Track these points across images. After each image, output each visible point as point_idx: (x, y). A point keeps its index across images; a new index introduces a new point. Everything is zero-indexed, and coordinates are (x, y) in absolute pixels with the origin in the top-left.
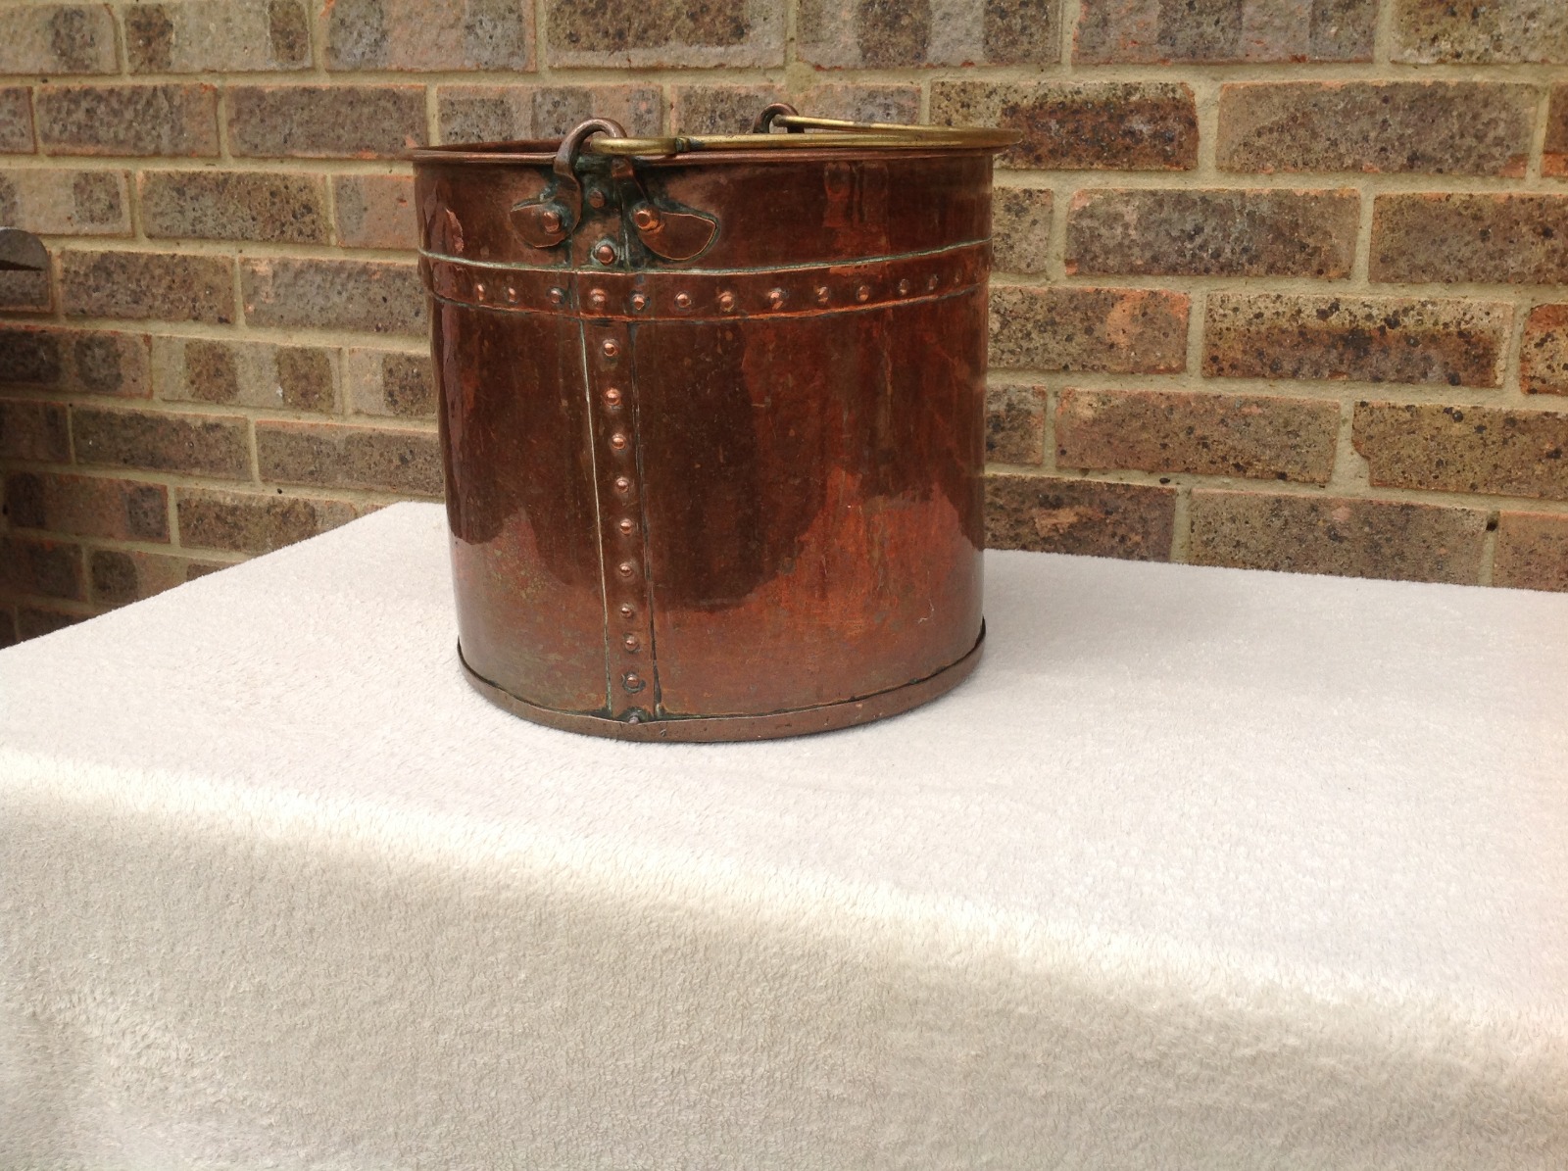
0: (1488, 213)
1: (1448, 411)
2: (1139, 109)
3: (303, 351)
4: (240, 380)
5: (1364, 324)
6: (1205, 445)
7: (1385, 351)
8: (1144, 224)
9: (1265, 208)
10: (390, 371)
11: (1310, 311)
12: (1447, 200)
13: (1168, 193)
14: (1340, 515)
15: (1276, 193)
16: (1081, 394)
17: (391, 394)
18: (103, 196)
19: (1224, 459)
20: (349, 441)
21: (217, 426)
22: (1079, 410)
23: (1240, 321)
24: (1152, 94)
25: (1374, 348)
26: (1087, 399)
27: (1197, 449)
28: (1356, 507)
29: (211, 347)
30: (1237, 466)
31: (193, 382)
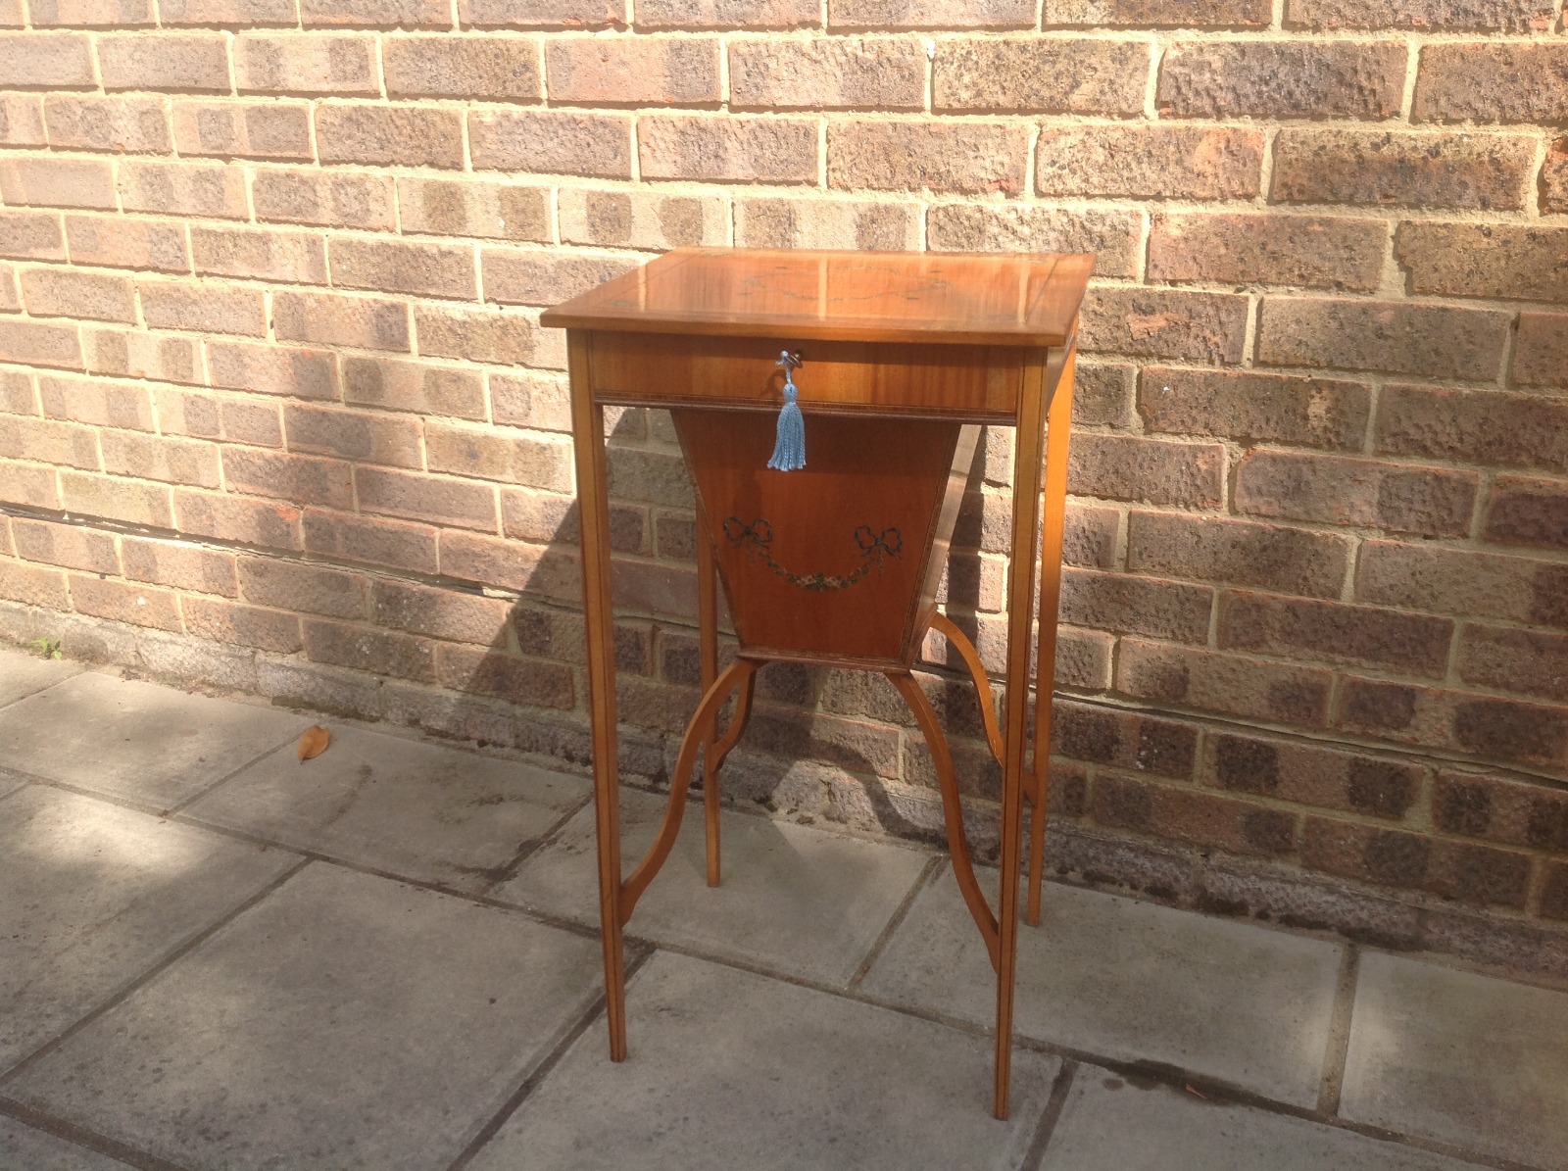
0: (1517, 58)
1: (1479, 228)
3: (522, 189)
4: (469, 214)
5: (1410, 155)
6: (1275, 259)
7: (1427, 178)
8: (1228, 70)
9: (1328, 57)
10: (593, 206)
11: (1365, 144)
12: (1483, 48)
13: (1250, 45)
14: (1386, 317)
15: (1338, 44)
16: (1173, 216)
17: (593, 226)
18: (353, 58)
19: (1291, 270)
20: (560, 265)
21: (451, 253)
22: (1170, 230)
23: (1308, 155)
25: (1418, 175)
26: (1177, 220)
27: (1268, 262)
28: (1399, 310)
29: (445, 186)
30: (1301, 276)
31: (430, 216)
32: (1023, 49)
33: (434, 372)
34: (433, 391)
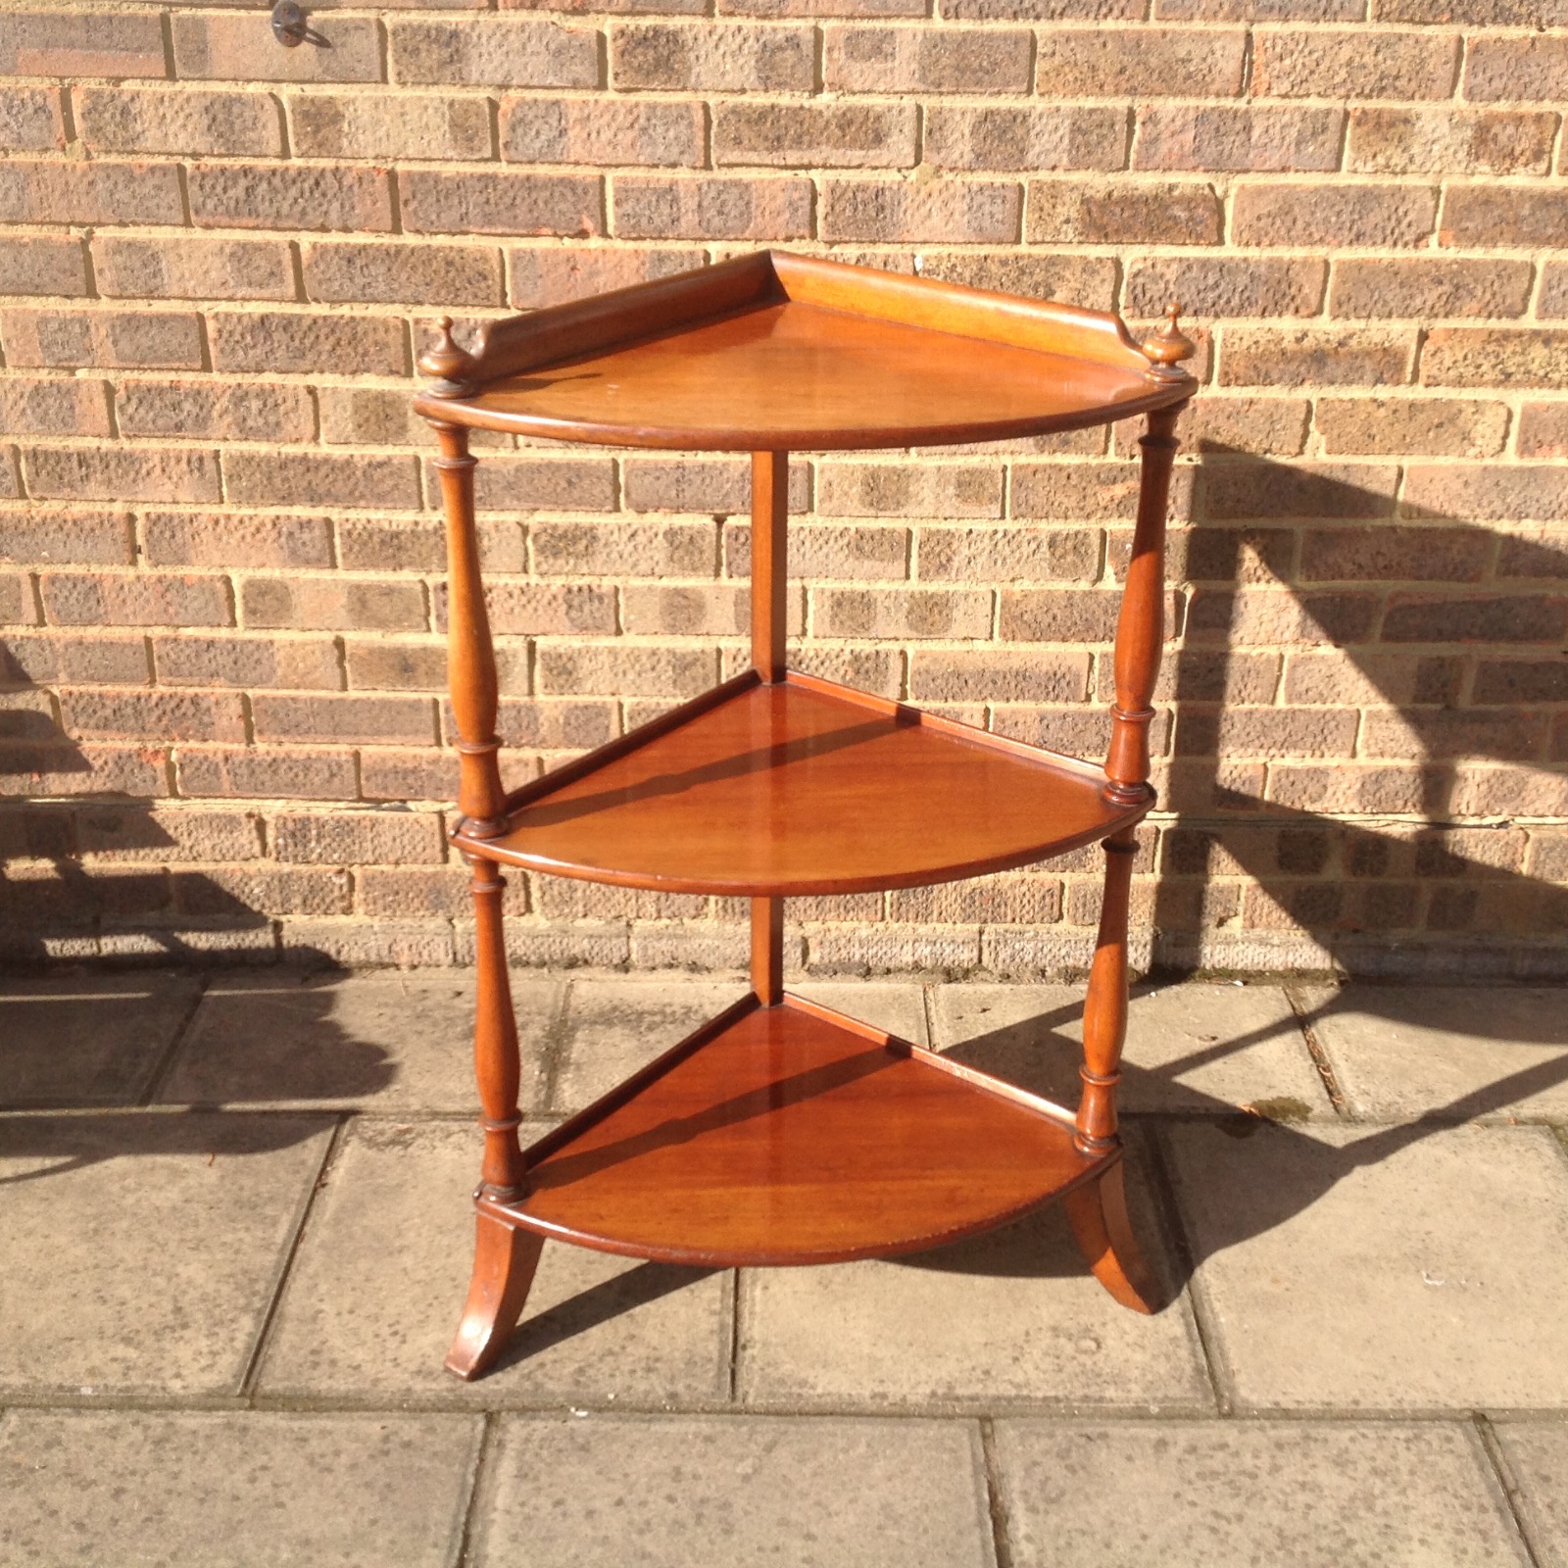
0: (1404, 270)
1: (1375, 400)
2: (1178, 201)
4: (410, 423)
5: (1324, 346)
6: (1219, 433)
7: (1337, 363)
8: (1180, 281)
9: (1262, 269)
11: (1289, 338)
12: (1379, 261)
13: (1197, 260)
15: (1270, 260)
18: (263, 263)
21: (385, 463)
23: (1244, 346)
24: (1188, 191)
25: (1330, 361)
28: (1318, 470)
29: (380, 395)
31: (360, 426)
32: (1004, 263)
33: (358, 587)
34: (358, 607)
